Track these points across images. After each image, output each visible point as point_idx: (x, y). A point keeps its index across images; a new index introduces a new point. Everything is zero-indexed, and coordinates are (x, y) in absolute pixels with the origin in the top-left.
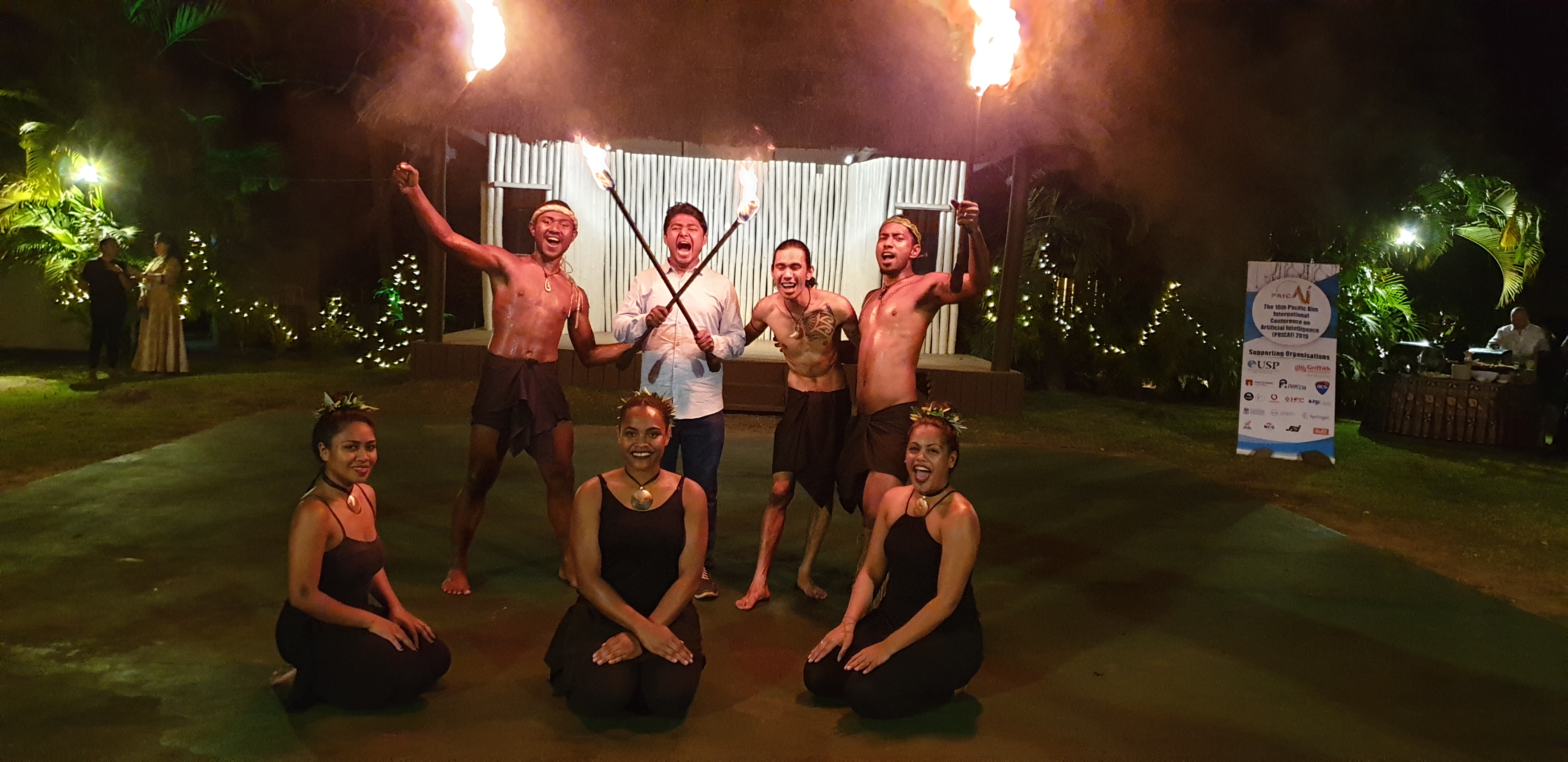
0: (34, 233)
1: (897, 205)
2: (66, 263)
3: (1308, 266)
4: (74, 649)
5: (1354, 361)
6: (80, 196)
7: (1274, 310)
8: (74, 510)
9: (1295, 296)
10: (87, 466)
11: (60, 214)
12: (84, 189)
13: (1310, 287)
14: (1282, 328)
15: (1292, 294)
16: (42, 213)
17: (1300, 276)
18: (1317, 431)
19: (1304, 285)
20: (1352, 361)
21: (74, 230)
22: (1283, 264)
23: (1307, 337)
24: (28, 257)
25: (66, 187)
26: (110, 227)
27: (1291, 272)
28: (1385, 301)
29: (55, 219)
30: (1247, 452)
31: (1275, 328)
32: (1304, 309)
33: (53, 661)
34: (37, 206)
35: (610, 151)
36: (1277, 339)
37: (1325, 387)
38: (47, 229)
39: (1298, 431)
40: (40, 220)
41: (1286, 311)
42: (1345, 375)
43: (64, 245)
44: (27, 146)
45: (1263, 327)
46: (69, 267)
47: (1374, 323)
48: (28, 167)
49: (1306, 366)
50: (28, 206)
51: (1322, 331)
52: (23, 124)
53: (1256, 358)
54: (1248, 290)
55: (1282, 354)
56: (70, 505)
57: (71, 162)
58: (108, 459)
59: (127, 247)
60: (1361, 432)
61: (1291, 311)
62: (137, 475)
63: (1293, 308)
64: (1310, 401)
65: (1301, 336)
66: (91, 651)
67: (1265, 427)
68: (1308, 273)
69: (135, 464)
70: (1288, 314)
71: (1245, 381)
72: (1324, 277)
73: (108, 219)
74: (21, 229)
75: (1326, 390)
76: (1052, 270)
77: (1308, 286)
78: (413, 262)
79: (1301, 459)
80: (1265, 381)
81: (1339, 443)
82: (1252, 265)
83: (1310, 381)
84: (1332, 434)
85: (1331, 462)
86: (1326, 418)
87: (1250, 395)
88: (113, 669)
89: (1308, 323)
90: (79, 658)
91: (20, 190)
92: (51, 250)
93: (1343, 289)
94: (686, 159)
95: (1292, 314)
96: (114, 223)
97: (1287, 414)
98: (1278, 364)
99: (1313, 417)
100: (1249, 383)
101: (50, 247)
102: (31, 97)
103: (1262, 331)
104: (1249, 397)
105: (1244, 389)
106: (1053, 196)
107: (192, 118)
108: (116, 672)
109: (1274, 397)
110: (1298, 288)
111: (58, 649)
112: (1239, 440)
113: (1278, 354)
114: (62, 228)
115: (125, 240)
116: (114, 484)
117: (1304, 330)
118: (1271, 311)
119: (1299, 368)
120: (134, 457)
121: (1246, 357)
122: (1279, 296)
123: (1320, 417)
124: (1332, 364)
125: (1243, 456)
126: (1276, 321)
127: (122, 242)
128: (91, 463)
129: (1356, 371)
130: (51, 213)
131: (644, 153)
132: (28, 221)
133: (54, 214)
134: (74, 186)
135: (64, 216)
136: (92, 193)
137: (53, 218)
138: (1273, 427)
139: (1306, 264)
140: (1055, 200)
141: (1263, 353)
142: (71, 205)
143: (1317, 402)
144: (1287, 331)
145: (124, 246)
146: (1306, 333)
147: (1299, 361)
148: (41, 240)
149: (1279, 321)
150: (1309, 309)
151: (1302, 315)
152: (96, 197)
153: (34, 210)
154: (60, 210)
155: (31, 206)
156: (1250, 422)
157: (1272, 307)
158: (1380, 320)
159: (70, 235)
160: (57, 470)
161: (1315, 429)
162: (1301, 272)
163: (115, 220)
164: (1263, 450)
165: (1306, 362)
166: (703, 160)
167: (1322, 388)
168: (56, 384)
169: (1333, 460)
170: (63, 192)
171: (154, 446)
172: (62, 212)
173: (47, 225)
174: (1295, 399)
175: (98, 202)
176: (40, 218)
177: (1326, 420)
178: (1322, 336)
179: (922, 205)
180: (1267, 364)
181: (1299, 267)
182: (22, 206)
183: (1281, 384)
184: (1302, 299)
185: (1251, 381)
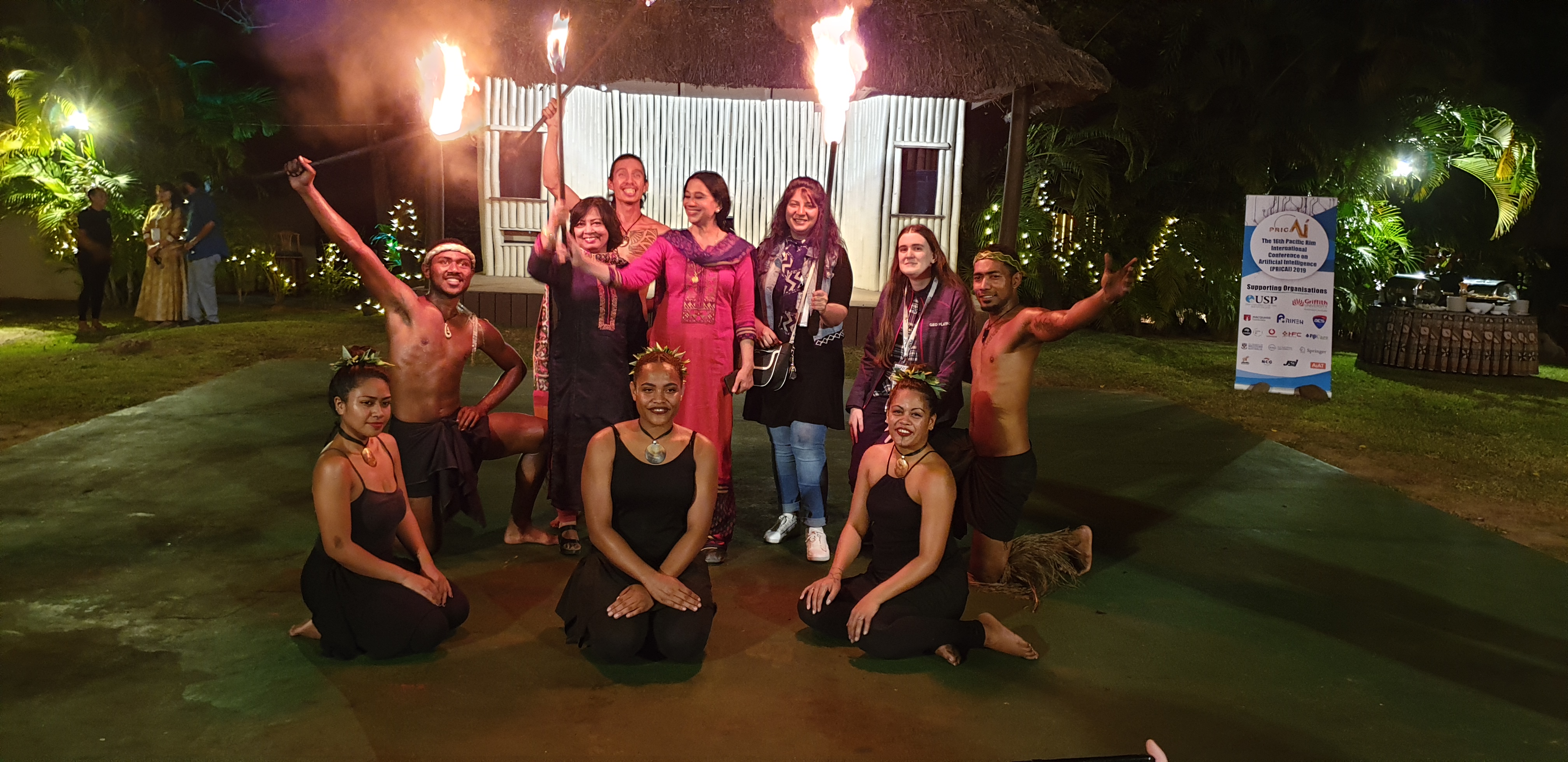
0: (25, 183)
1: (896, 144)
2: (59, 213)
3: (1306, 199)
4: (91, 605)
5: (1351, 295)
6: (71, 144)
7: (1273, 244)
8: (81, 465)
9: (1293, 229)
10: (93, 420)
11: (51, 162)
12: (74, 137)
13: (1308, 220)
14: (1280, 263)
15: (1290, 228)
16: (33, 163)
17: (1298, 210)
18: (1314, 365)
19: (1302, 218)
20: (1349, 294)
21: (66, 179)
22: (1281, 197)
23: (1305, 271)
24: (20, 208)
25: (56, 135)
26: (102, 176)
27: (1289, 205)
28: (1382, 234)
29: (47, 168)
30: (1245, 387)
31: (1271, 262)
32: (1302, 243)
33: (72, 617)
34: (27, 154)
35: (606, 91)
36: (1275, 273)
37: (1323, 321)
38: (38, 178)
39: (1295, 365)
40: (31, 170)
41: (1285, 245)
42: (1341, 307)
43: (56, 194)
44: (15, 94)
45: (1261, 262)
46: (62, 216)
47: (1370, 255)
48: (18, 116)
49: (1303, 301)
50: (18, 156)
51: (1319, 266)
52: (9, 71)
53: (1254, 293)
54: (1246, 225)
55: (1280, 288)
56: (77, 460)
57: (61, 109)
58: (112, 412)
59: (121, 196)
60: (1358, 365)
61: (1289, 245)
62: (143, 428)
63: (1291, 242)
64: (1307, 336)
65: (1298, 270)
66: (109, 606)
67: (1263, 362)
68: (1306, 206)
69: (141, 416)
70: (1286, 248)
71: (1243, 317)
72: (1323, 211)
73: (100, 167)
74: (14, 179)
75: (1323, 324)
76: (1051, 207)
77: (1306, 220)
78: (409, 207)
79: (1298, 393)
80: (1263, 316)
81: (1336, 377)
82: (1250, 199)
83: (1307, 315)
84: (1328, 368)
85: (1327, 395)
86: (1323, 352)
87: (1248, 330)
88: (132, 624)
89: (1306, 257)
90: (97, 614)
91: (10, 139)
92: (43, 199)
93: (1340, 222)
94: (682, 98)
95: (1290, 249)
96: (106, 172)
97: (1285, 348)
98: (1276, 298)
99: (1310, 351)
100: (1247, 319)
101: (41, 198)
102: (18, 44)
103: (1260, 266)
104: (1247, 332)
105: (1242, 324)
106: (1051, 132)
107: (182, 64)
108: (136, 628)
109: (1272, 332)
110: (1296, 223)
111: (77, 605)
112: (1237, 375)
113: (1276, 288)
114: (54, 178)
115: (119, 189)
116: (122, 438)
117: (1301, 264)
118: (1269, 245)
119: (1294, 303)
120: (139, 410)
121: (1244, 292)
122: (1277, 229)
123: (1317, 351)
124: (1329, 297)
125: (1241, 391)
126: (1274, 255)
127: (115, 192)
128: (95, 416)
129: (1353, 304)
130: (41, 162)
131: (640, 94)
132: (19, 171)
133: (45, 163)
134: (64, 134)
135: (55, 165)
136: (83, 141)
137: (44, 167)
138: (1271, 362)
139: (1304, 197)
140: (1054, 136)
141: (1260, 288)
142: (62, 154)
143: (1314, 337)
144: (1285, 266)
145: (118, 195)
146: (1303, 267)
147: (1297, 296)
148: (33, 189)
149: (1277, 255)
150: (1307, 242)
151: (1300, 249)
152: (87, 146)
153: (25, 159)
154: (50, 159)
155: (21, 156)
156: (1247, 357)
157: (1270, 241)
158: (1376, 253)
159: (62, 184)
160: (62, 424)
161: (1312, 364)
162: (1300, 207)
163: (106, 169)
164: (1261, 385)
165: (1302, 297)
166: (700, 99)
167: (1319, 322)
168: (54, 335)
169: (1330, 394)
170: (53, 140)
171: (158, 398)
172: (53, 161)
173: (39, 174)
174: (1293, 334)
175: (89, 151)
176: (32, 167)
177: (1323, 354)
178: (1319, 270)
179: (921, 144)
180: (1265, 298)
181: (1297, 200)
182: (13, 156)
183: (1278, 319)
184: (1300, 234)
185: (1249, 317)
